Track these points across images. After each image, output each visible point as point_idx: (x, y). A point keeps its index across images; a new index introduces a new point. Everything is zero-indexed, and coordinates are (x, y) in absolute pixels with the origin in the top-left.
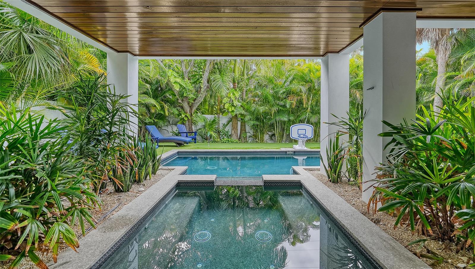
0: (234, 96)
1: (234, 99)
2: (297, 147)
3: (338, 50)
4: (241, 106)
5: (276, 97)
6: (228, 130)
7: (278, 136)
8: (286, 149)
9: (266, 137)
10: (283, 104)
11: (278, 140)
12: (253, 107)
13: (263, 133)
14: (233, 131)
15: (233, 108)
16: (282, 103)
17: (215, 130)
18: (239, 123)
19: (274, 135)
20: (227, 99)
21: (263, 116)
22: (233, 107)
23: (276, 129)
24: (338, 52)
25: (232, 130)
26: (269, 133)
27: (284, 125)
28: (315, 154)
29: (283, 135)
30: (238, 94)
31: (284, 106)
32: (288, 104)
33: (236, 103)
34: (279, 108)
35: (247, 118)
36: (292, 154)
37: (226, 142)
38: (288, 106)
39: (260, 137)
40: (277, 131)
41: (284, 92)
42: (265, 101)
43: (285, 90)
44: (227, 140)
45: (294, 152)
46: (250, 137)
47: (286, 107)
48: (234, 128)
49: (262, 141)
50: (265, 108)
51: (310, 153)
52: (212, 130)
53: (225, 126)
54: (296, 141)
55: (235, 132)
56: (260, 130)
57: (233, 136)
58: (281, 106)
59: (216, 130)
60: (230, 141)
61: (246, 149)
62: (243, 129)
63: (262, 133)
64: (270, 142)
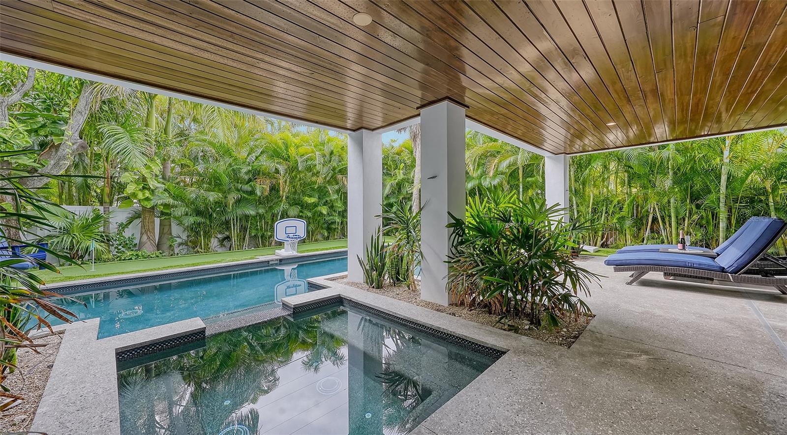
0: (148, 171)
1: (148, 175)
2: (283, 253)
3: (373, 128)
4: (165, 190)
5: (235, 176)
6: (133, 235)
7: (236, 239)
8: (266, 258)
9: (214, 242)
10: (250, 189)
11: (236, 246)
12: (192, 193)
13: (210, 237)
14: (145, 237)
15: (147, 194)
16: (247, 187)
17: (98, 237)
18: (157, 221)
19: (228, 238)
20: (130, 174)
21: (211, 208)
22: (147, 191)
23: (232, 229)
24: (373, 130)
25: (142, 234)
26: (220, 236)
27: (247, 222)
28: (308, 259)
29: (245, 237)
30: (157, 168)
31: (252, 193)
32: (258, 190)
33: (152, 183)
34: (241, 196)
35: (179, 211)
36: (276, 264)
37: (131, 259)
38: (259, 193)
39: (205, 245)
40: (234, 233)
41: (249, 171)
42: (215, 182)
43: (250, 168)
44: (132, 254)
45: (281, 260)
46: (180, 244)
47: (256, 194)
48: (146, 230)
49: (207, 249)
50: (218, 195)
51: (301, 260)
52: (90, 237)
53: (123, 227)
54: (280, 244)
55: (151, 238)
56: (205, 232)
57: (146, 245)
58: (246, 192)
59: (102, 236)
60: (140, 255)
61: (193, 265)
62: (166, 230)
63: (207, 235)
64: (220, 250)
